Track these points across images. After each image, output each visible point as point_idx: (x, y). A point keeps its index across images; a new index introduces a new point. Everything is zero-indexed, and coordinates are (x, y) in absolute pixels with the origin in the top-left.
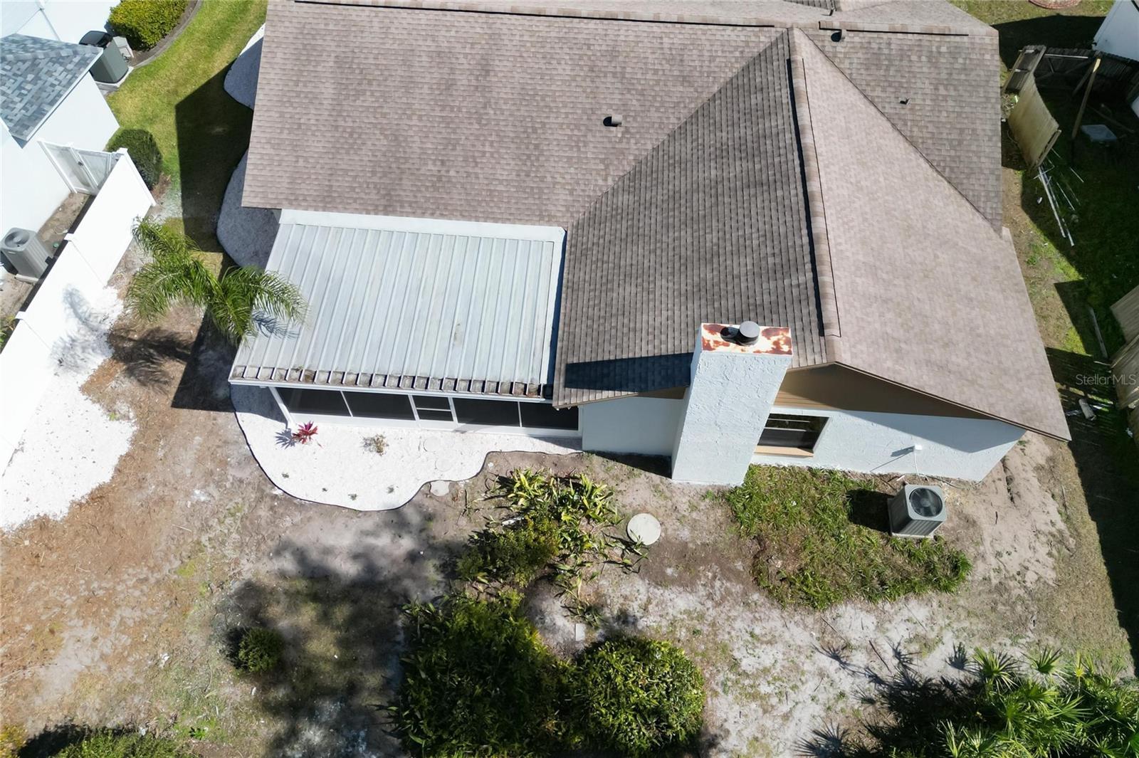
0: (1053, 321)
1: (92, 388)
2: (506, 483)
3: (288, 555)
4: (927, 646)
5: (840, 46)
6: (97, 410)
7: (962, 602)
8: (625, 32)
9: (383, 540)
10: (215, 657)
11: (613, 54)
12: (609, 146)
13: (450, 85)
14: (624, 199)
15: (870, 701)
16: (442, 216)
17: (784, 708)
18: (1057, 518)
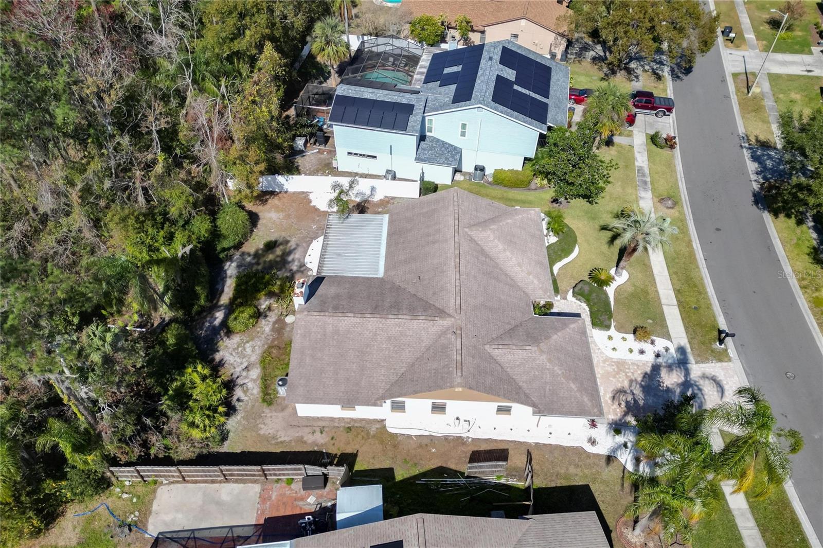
0: (372, 461)
3: (296, 247)
4: (245, 392)
5: (449, 334)
9: (296, 264)
10: (270, 240)
11: (443, 272)
13: (428, 236)
15: (232, 375)
16: (387, 247)
17: (234, 354)
18: (282, 439)
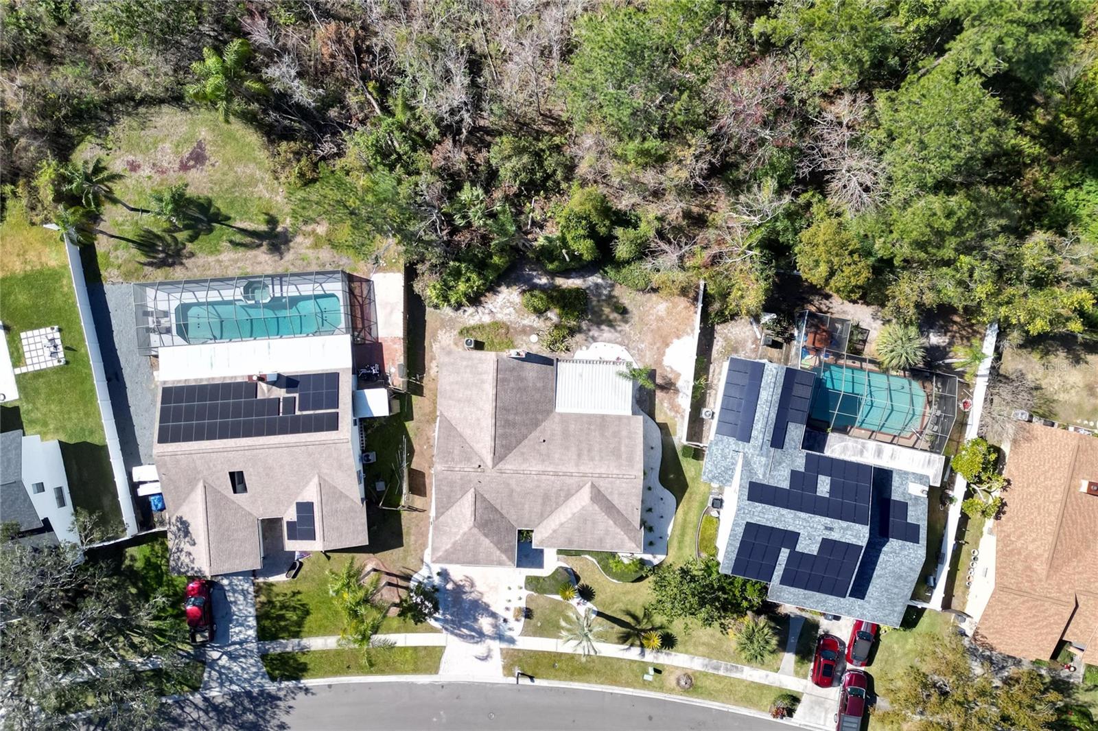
1: (679, 375)
2: (568, 350)
3: (619, 331)
5: (479, 463)
6: (675, 368)
7: (461, 325)
9: (596, 334)
10: (630, 308)
12: (545, 434)
13: (589, 451)
14: (540, 418)
15: (485, 303)
16: (589, 414)
17: (505, 300)
18: (434, 346)
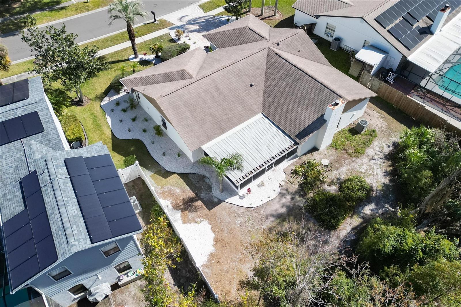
1: (186, 221)
2: (293, 173)
3: (269, 217)
4: (383, 147)
5: (280, 46)
6: (193, 225)
7: (380, 137)
8: (239, 65)
9: (284, 200)
12: (255, 91)
14: (269, 99)
15: (384, 162)
16: (236, 126)
18: (378, 114)
